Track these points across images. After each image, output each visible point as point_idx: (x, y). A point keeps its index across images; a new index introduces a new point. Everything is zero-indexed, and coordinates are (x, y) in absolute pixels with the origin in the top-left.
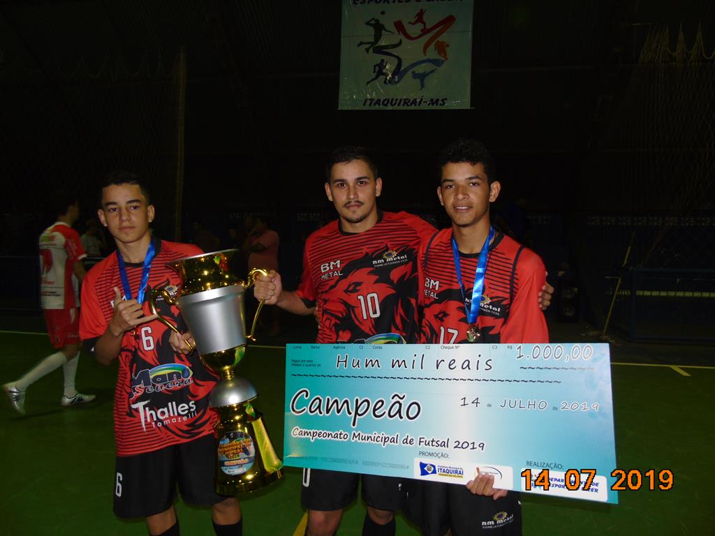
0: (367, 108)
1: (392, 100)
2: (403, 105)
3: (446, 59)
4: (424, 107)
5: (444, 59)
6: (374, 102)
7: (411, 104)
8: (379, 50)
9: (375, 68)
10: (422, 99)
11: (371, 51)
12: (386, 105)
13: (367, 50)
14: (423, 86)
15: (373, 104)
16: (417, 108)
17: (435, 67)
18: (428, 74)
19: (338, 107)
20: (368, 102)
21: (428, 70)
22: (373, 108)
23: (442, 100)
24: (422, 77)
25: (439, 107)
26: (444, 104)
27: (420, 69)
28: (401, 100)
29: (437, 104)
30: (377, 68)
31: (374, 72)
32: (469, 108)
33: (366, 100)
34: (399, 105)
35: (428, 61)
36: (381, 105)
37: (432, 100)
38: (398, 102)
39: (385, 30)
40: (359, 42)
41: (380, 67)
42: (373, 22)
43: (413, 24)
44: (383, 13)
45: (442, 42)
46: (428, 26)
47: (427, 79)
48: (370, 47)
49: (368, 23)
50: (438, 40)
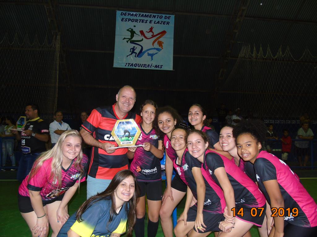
0: (127, 67)
1: (139, 64)
2: (144, 67)
3: (163, 49)
4: (153, 68)
5: (161, 48)
6: (130, 65)
7: (147, 67)
8: (133, 42)
9: (131, 50)
10: (152, 65)
11: (129, 41)
12: (136, 66)
13: (127, 42)
14: (152, 59)
15: (129, 65)
16: (149, 68)
18: (155, 54)
19: (113, 66)
20: (128, 64)
21: (154, 53)
22: (129, 67)
23: (161, 66)
24: (152, 55)
25: (159, 69)
26: (162, 67)
27: (150, 52)
28: (143, 64)
29: (158, 68)
30: (132, 50)
31: (130, 51)
32: (172, 70)
33: (126, 64)
34: (142, 67)
35: (155, 49)
36: (133, 66)
37: (156, 65)
38: (141, 65)
39: (136, 34)
40: (123, 38)
41: (133, 49)
42: (130, 30)
43: (148, 32)
44: (135, 26)
45: (161, 41)
46: (155, 34)
47: (154, 56)
48: (129, 40)
49: (128, 30)
50: (159, 40)
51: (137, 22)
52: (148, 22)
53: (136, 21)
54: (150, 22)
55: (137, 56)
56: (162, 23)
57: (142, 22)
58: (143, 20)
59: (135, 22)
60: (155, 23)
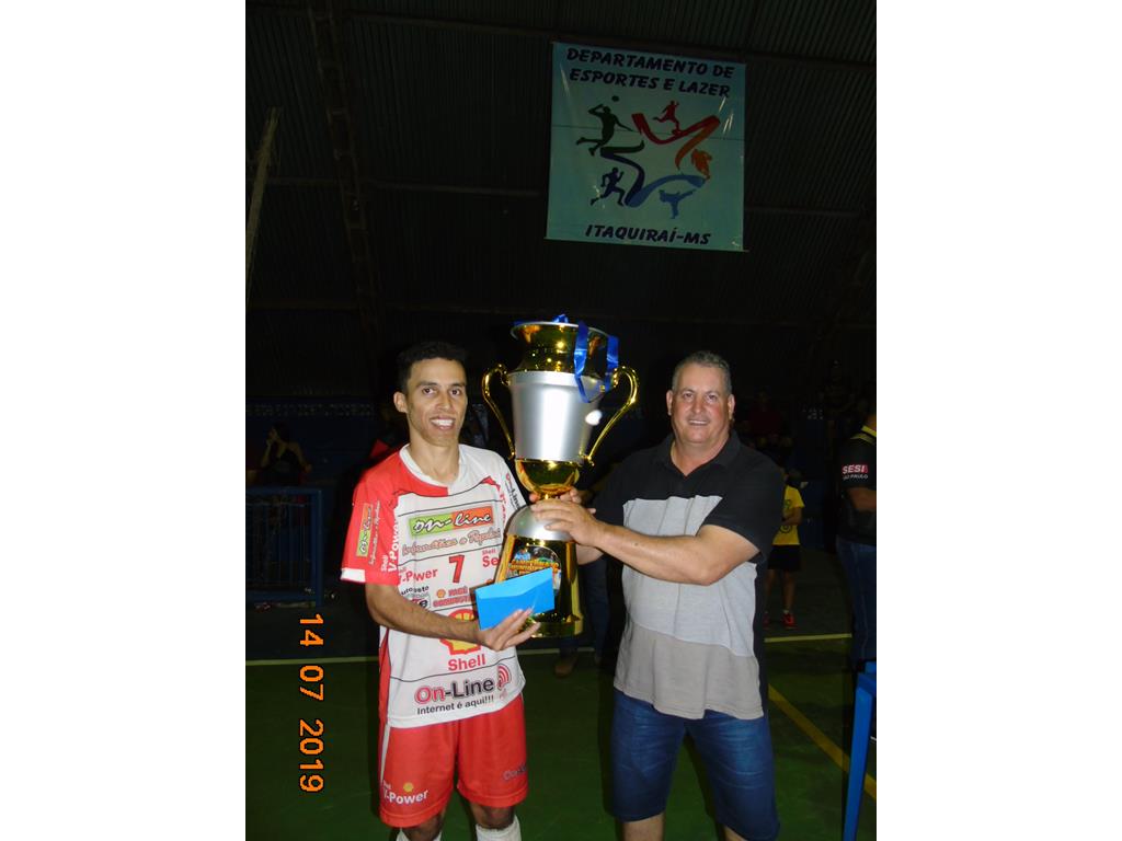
0: (592, 238)
1: (631, 230)
2: (648, 239)
3: (709, 177)
4: (678, 244)
5: (705, 177)
6: (604, 230)
7: (659, 239)
8: (610, 153)
9: (604, 180)
10: (674, 233)
11: (598, 151)
12: (622, 237)
13: (592, 152)
14: (675, 213)
15: (601, 233)
16: (668, 244)
17: (692, 187)
18: (684, 196)
19: (545, 235)
20: (594, 230)
21: (682, 193)
22: (601, 240)
23: (705, 236)
24: (673, 200)
25: (698, 246)
26: (707, 242)
27: (670, 188)
28: (644, 231)
29: (697, 242)
30: (607, 180)
31: (603, 185)
32: (741, 250)
33: (591, 227)
34: (641, 238)
35: (682, 177)
36: (614, 236)
37: (689, 235)
38: (640, 233)
39: (620, 125)
40: (579, 138)
41: (612, 179)
42: (600, 110)
43: (661, 121)
44: (615, 99)
45: (703, 153)
46: (683, 127)
47: (681, 203)
48: (596, 148)
49: (593, 112)
50: (696, 147)
51: (624, 85)
52: (660, 84)
53: (621, 79)
54: (667, 85)
55: (627, 202)
56: (707, 90)
57: (640, 85)
58: (642, 78)
59: (617, 82)
60: (681, 89)
